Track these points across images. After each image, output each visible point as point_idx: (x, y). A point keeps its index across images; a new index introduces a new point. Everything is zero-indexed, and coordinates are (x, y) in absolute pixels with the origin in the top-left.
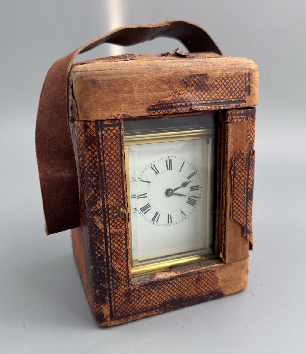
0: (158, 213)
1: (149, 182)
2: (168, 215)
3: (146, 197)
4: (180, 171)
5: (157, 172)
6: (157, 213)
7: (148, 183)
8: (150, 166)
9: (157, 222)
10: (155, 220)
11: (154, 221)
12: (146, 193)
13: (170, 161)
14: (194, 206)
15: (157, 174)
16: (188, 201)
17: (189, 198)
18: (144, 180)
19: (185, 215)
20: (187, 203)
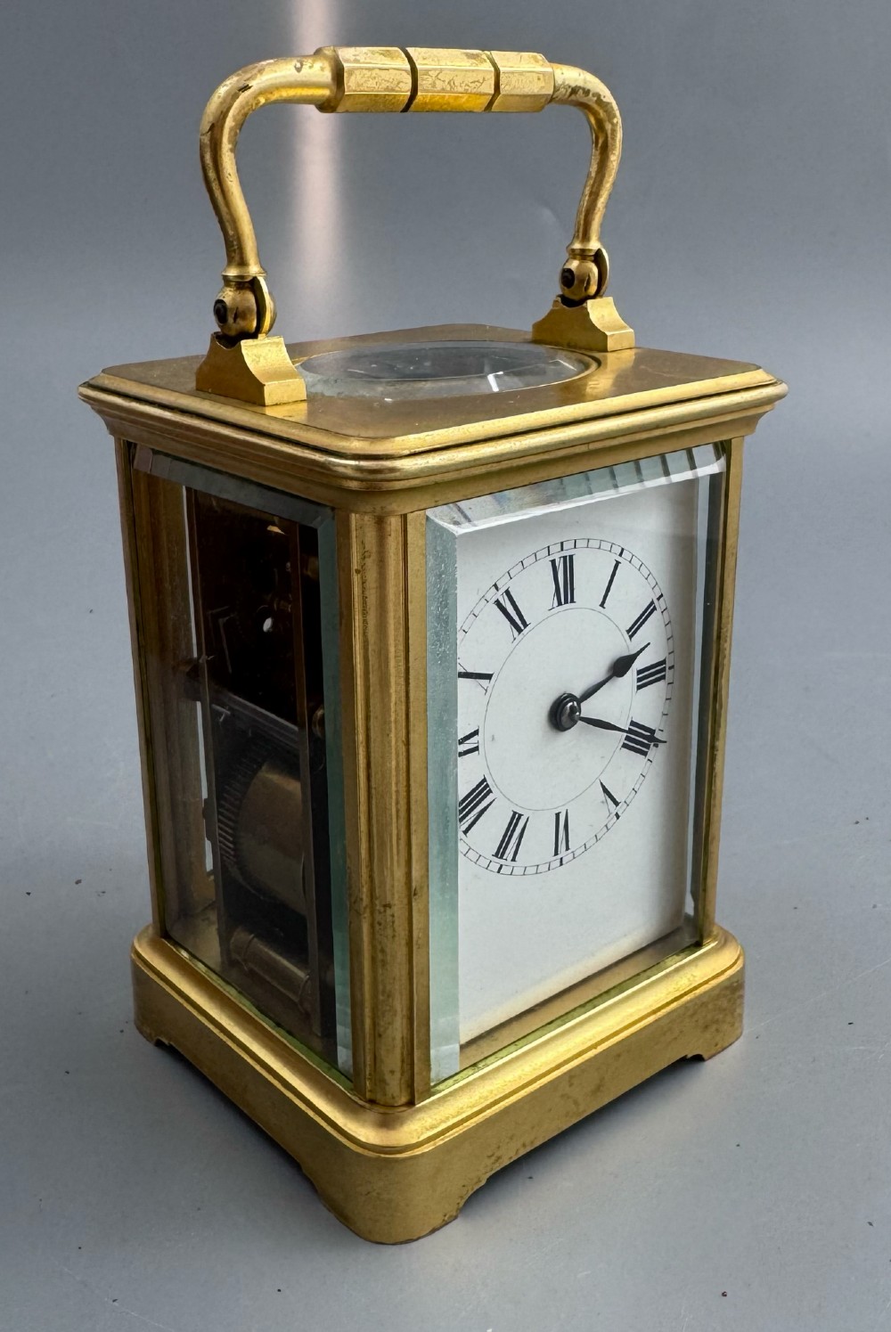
0: (520, 816)
1: (488, 677)
2: (558, 815)
3: (476, 749)
4: (602, 605)
5: (518, 624)
6: (516, 818)
7: (484, 682)
8: (493, 595)
9: (514, 859)
10: (507, 851)
11: (501, 857)
12: (476, 733)
13: (569, 562)
14: (645, 754)
15: (520, 631)
16: (627, 738)
17: (633, 723)
18: (470, 670)
19: (617, 804)
20: (624, 746)
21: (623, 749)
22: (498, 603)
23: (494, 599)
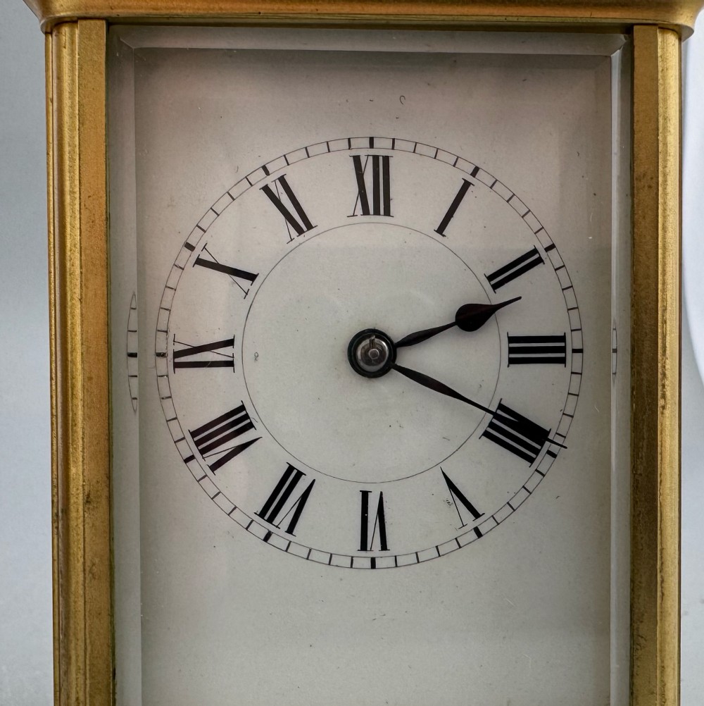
0: (300, 474)
1: (251, 277)
2: (365, 495)
3: (230, 364)
4: (441, 230)
5: (299, 223)
6: (291, 476)
7: (245, 283)
8: (259, 179)
9: (290, 530)
10: (280, 515)
11: (270, 520)
12: (230, 343)
13: (382, 166)
14: (531, 460)
15: (300, 231)
16: (491, 425)
17: (501, 407)
18: (222, 262)
19: (476, 515)
20: (486, 434)
21: (484, 438)
22: (266, 189)
23: (262, 184)
